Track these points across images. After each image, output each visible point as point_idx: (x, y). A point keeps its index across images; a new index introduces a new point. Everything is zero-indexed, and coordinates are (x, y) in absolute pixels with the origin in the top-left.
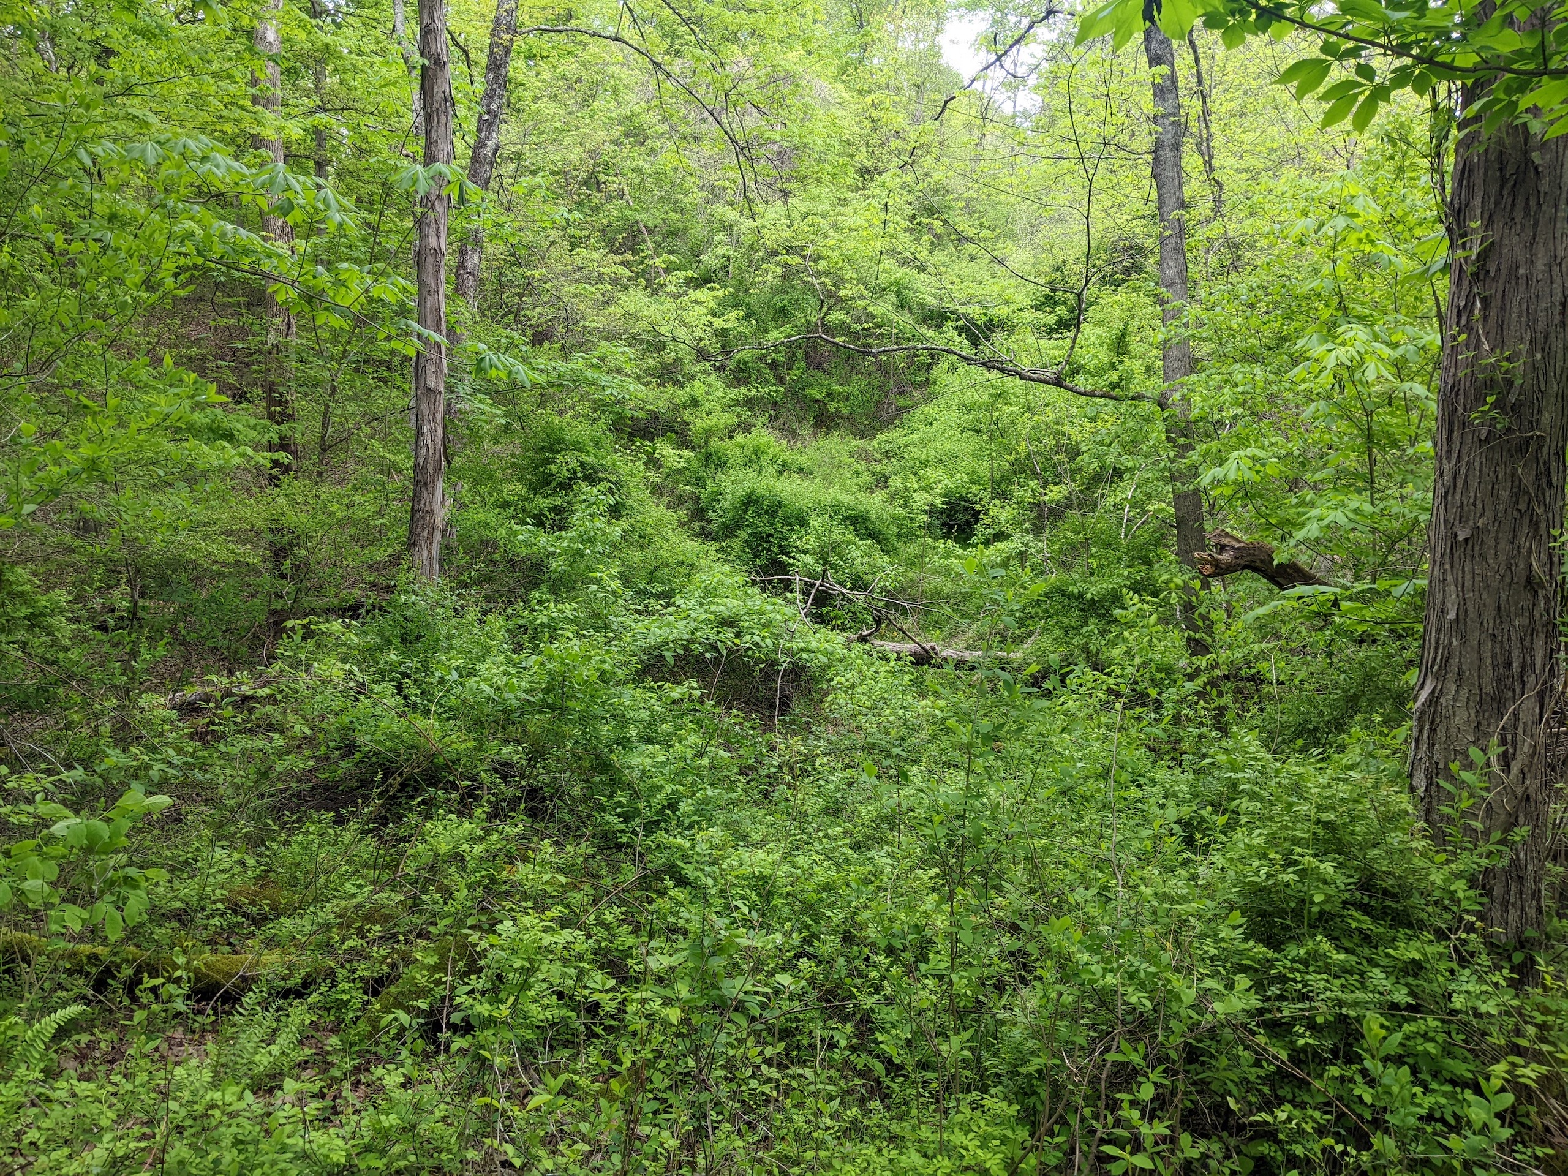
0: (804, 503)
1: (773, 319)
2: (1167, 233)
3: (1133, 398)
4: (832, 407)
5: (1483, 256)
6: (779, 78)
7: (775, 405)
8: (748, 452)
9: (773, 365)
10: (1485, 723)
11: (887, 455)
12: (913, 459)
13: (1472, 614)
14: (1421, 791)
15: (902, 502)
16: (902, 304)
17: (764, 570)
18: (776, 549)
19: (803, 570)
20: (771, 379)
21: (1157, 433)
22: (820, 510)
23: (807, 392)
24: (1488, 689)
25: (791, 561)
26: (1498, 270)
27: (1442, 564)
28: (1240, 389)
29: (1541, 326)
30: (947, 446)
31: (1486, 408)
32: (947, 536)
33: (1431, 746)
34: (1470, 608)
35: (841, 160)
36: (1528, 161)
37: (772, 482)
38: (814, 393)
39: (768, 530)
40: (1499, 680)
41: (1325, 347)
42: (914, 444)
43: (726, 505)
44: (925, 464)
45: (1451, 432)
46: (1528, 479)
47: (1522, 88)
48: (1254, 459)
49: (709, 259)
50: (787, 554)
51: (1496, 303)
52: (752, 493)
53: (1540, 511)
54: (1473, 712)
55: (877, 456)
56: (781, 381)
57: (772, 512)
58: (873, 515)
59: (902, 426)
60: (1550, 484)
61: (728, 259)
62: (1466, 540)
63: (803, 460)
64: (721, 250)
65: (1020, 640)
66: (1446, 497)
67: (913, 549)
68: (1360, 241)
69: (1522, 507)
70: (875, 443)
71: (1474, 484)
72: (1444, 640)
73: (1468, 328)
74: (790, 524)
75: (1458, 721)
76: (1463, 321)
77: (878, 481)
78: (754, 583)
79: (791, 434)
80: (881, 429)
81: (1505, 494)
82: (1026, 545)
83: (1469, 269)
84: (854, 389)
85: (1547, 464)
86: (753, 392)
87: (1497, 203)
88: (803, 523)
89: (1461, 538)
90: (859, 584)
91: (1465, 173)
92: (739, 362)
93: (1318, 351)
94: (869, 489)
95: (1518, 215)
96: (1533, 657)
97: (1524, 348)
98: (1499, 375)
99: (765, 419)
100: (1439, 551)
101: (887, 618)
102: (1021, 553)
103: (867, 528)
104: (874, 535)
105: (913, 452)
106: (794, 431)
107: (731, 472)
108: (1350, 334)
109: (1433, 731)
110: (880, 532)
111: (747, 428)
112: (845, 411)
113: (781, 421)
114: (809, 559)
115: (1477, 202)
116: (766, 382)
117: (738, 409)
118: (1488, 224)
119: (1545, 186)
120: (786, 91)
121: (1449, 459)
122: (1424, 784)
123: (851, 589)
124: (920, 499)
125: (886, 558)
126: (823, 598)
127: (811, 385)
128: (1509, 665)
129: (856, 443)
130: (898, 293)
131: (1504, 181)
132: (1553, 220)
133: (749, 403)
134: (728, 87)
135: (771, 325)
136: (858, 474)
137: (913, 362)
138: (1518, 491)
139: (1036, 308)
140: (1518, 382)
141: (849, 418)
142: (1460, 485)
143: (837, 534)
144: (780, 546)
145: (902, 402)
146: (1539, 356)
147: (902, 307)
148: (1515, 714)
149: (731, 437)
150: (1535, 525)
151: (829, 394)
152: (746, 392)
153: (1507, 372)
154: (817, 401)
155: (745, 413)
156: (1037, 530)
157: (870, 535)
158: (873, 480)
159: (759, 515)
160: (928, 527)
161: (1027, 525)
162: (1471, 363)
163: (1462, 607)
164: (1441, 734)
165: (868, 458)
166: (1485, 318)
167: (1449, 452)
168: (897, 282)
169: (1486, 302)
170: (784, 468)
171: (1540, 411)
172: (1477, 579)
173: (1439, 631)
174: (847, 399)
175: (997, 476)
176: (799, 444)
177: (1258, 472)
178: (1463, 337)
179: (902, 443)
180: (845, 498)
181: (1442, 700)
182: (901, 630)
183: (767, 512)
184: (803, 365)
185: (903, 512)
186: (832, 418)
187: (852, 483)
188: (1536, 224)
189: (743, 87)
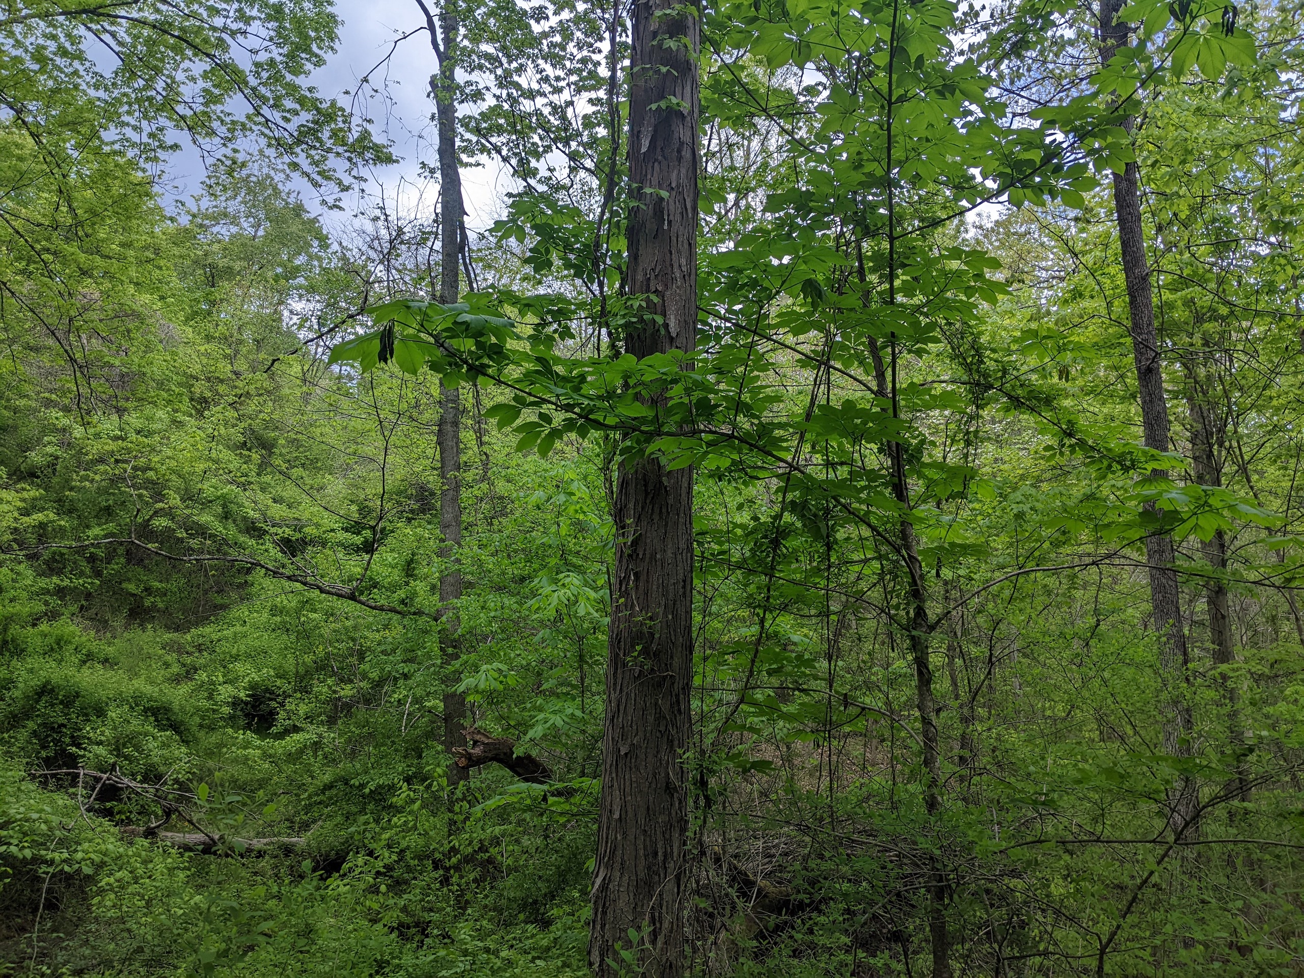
0: (102, 694)
1: (96, 516)
2: (446, 487)
3: (414, 614)
4: (147, 602)
5: (635, 543)
6: (125, 314)
7: (88, 596)
8: (50, 640)
9: (92, 559)
10: (640, 904)
11: (200, 648)
12: (224, 653)
13: (630, 814)
14: (596, 966)
15: (206, 694)
16: (226, 516)
17: (48, 762)
18: (67, 740)
19: (92, 763)
20: (88, 571)
21: (432, 644)
22: (120, 700)
23: (124, 585)
24: (641, 875)
25: (82, 753)
26: (644, 554)
27: (611, 773)
28: (493, 614)
29: (671, 596)
30: (257, 643)
31: (636, 654)
32: (248, 727)
33: (603, 926)
34: (629, 809)
35: (177, 390)
36: (661, 482)
37: (71, 671)
38: (131, 587)
39: (61, 720)
40: (649, 868)
41: (550, 589)
42: (227, 639)
43: (17, 693)
44: (236, 658)
45: (616, 669)
46: (664, 705)
47: (648, 441)
48: (500, 671)
49: (35, 457)
50: (78, 746)
51: (643, 578)
52: (48, 682)
53: (674, 732)
54: (632, 895)
55: (190, 649)
56: (98, 574)
57: (67, 703)
58: (176, 707)
59: (217, 622)
60: (679, 711)
61: (57, 458)
62: (626, 754)
63: (110, 650)
64: (49, 449)
65: (305, 826)
66: (612, 720)
67: (214, 738)
68: (576, 511)
69: (662, 728)
70: (188, 637)
71: (630, 711)
72: (612, 836)
73: (625, 594)
74: (86, 715)
75: (621, 904)
76: (623, 589)
77: (188, 672)
78: (33, 777)
79: (101, 624)
80: (196, 625)
81: (651, 719)
82: (320, 736)
83: (627, 552)
84: (173, 586)
85: (677, 696)
86: (66, 582)
87: (643, 508)
88: (101, 712)
89: (622, 753)
90: (152, 776)
91: (624, 484)
92: (54, 553)
93: (547, 590)
94: (177, 680)
95: (656, 517)
96: (671, 846)
97: (660, 611)
98: (645, 630)
99: (74, 608)
100: (609, 762)
101: (177, 810)
102: (315, 743)
103: (168, 719)
104: (176, 727)
105: (225, 647)
106: (106, 621)
107: (29, 660)
108: (567, 580)
109: (604, 913)
110: (182, 723)
111: (53, 615)
112: (161, 605)
113: (93, 611)
114: (101, 750)
115: (631, 505)
116: (82, 574)
117: (48, 598)
118: (638, 520)
119: (671, 500)
120: (131, 326)
121: (615, 690)
122: (598, 960)
123: (141, 782)
124: (226, 692)
125: (184, 749)
126: (110, 792)
127: (129, 580)
128: (656, 854)
129: (168, 636)
130: (224, 506)
131: (647, 493)
132: (677, 523)
133: (60, 592)
134: (73, 313)
135: (93, 521)
136: (167, 665)
137: (233, 566)
138: (660, 717)
139: (346, 530)
140: (657, 636)
141: (166, 611)
142: (622, 711)
143: (135, 724)
144: (72, 737)
145: (219, 600)
146: (670, 617)
147: (226, 518)
148: (661, 895)
149: (34, 625)
150: (670, 742)
151: (146, 589)
152: (58, 582)
153: (650, 627)
154: (134, 595)
155: (54, 601)
156: (331, 721)
157: (171, 726)
158: (183, 671)
159: (52, 705)
160: (232, 717)
161: (323, 718)
162: (628, 619)
163: (624, 809)
164: (610, 915)
165: (180, 650)
166: (637, 587)
167: (615, 684)
168: (223, 496)
169: (636, 574)
170: (89, 658)
171: (672, 657)
172: (634, 785)
173: (608, 828)
174: (165, 595)
175: (301, 670)
176: (109, 635)
177: (501, 682)
178: (622, 600)
179: (214, 637)
180: (148, 689)
181: (611, 886)
182: (191, 822)
183: (62, 702)
184: (123, 560)
185: (204, 704)
186: (147, 611)
187: (160, 674)
188: (666, 525)
189: (88, 315)
